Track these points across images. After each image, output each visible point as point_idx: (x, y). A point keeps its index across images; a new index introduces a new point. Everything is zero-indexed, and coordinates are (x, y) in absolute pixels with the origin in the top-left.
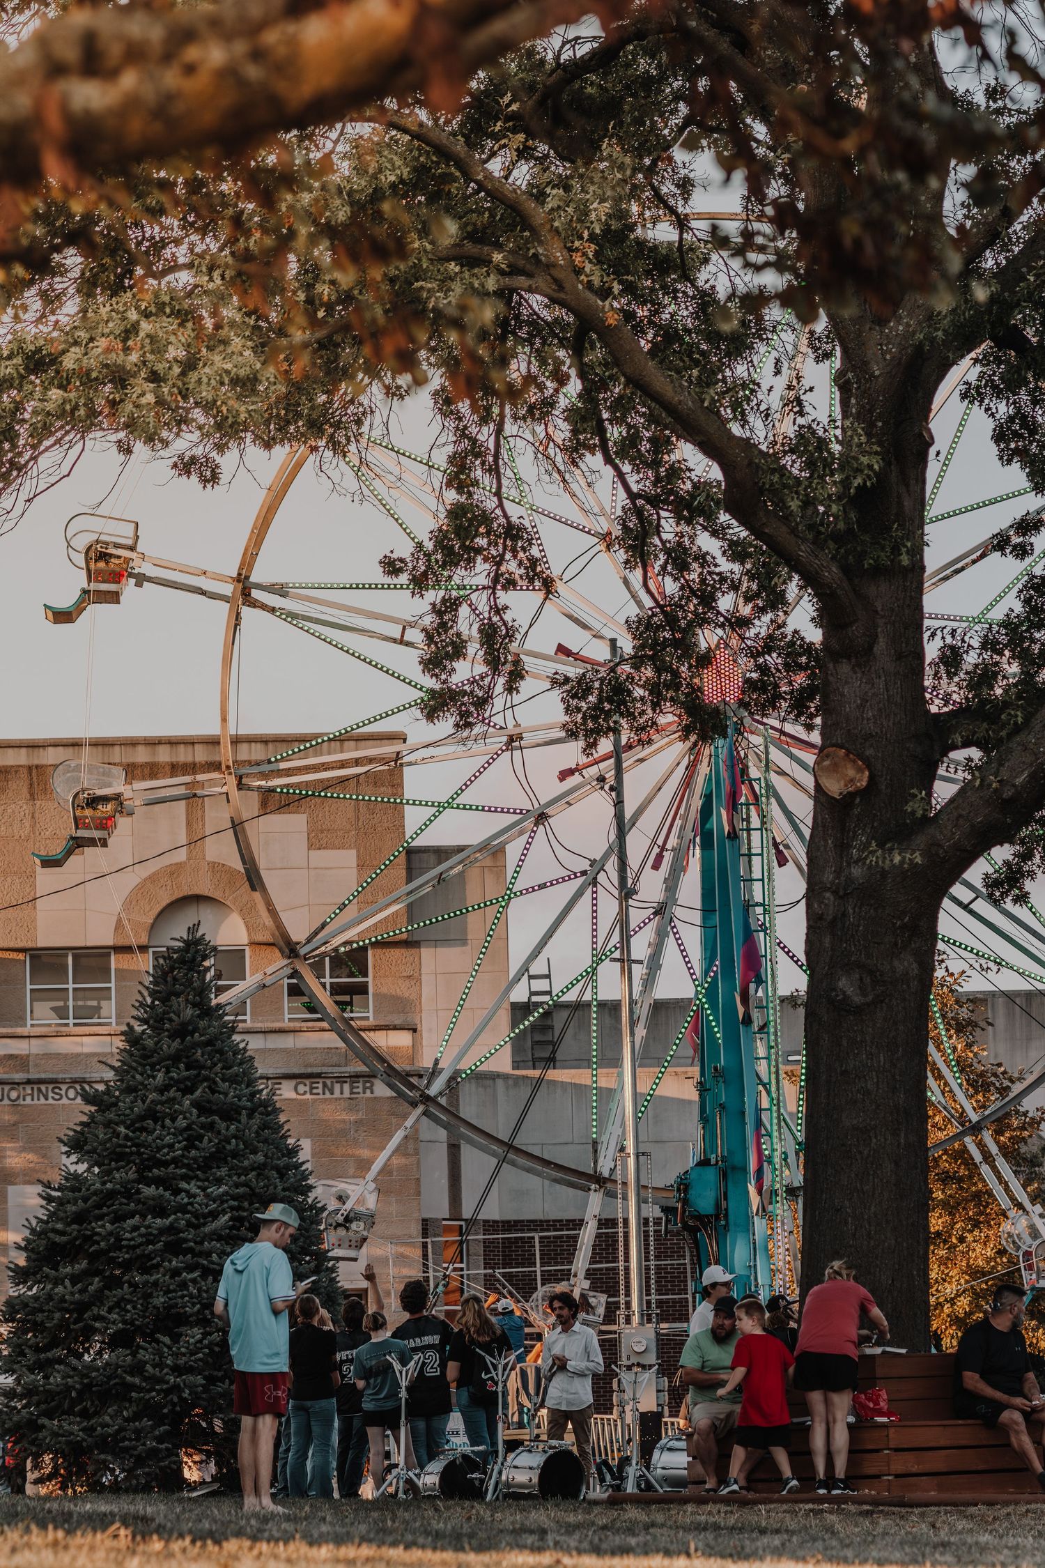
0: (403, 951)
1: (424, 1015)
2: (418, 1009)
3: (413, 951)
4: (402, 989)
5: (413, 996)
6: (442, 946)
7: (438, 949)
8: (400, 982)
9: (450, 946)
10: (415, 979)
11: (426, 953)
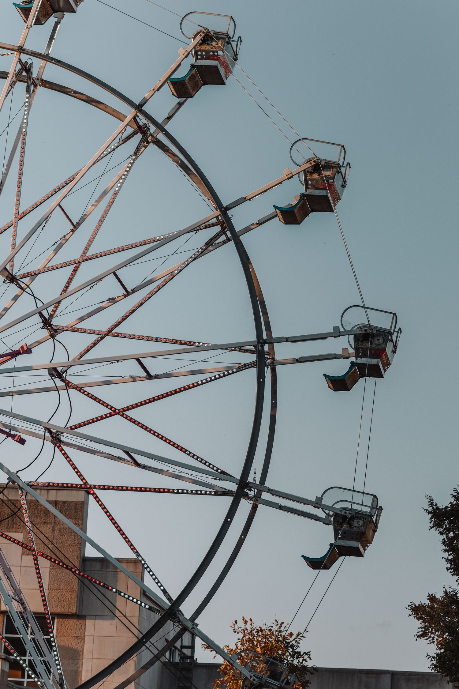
0: (75, 621)
1: (84, 661)
2: (81, 657)
3: (82, 621)
4: (73, 644)
5: (79, 648)
6: (99, 619)
7: (97, 621)
8: (72, 640)
9: (103, 619)
10: (81, 638)
11: (89, 623)
